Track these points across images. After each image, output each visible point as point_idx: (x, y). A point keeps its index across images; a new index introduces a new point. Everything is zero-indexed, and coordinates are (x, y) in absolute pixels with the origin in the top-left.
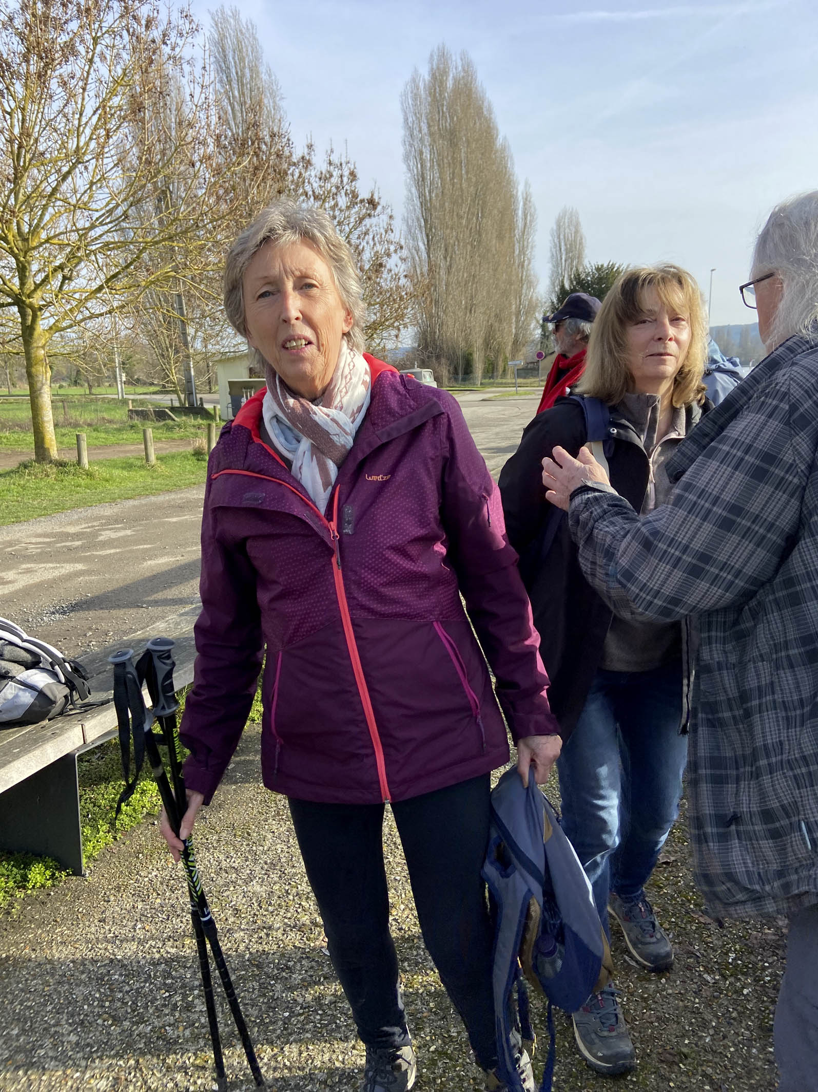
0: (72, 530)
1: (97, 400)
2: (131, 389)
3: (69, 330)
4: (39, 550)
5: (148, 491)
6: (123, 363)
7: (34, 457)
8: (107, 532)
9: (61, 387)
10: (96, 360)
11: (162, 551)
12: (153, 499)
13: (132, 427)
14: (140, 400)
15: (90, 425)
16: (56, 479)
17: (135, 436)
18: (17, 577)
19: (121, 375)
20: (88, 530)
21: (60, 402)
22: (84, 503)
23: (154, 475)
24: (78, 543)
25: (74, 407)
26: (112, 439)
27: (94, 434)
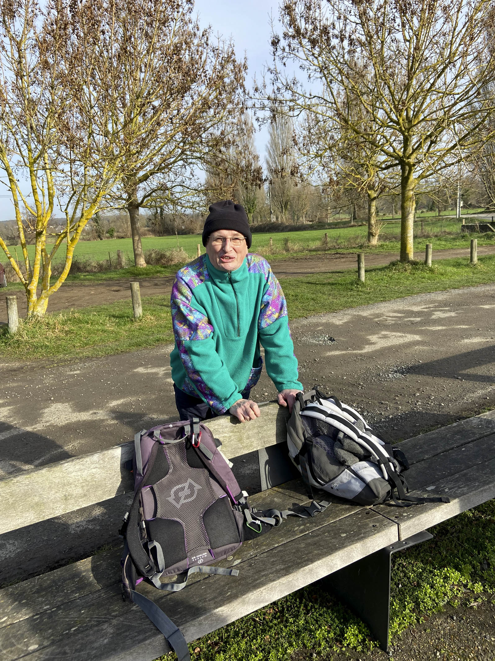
0: (416, 309)
1: (443, 219)
2: (465, 211)
3: (430, 177)
4: (393, 322)
5: (469, 283)
6: (463, 195)
7: (399, 258)
8: (438, 313)
9: (422, 212)
10: (445, 194)
11: (476, 332)
12: (472, 289)
13: (463, 237)
14: (471, 218)
15: (436, 236)
16: (410, 273)
17: (464, 243)
18: (378, 340)
19: (460, 203)
20: (425, 310)
21: (420, 222)
22: (426, 290)
23: (475, 271)
24: (418, 319)
25: (428, 225)
26: (449, 245)
27: (438, 242)
